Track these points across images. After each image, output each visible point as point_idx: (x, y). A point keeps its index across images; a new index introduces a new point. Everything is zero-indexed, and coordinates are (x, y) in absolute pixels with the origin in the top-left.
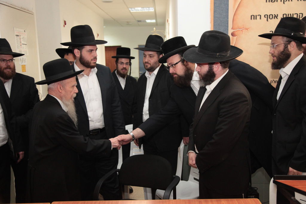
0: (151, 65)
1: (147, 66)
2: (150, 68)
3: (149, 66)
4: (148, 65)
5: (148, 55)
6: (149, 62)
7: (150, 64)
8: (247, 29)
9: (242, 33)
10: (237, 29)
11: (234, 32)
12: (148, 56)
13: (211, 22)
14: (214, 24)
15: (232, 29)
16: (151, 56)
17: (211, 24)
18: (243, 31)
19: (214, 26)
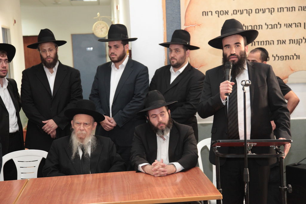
0: (178, 60)
1: (173, 62)
2: (176, 63)
3: (175, 62)
4: (174, 60)
5: (174, 49)
6: (175, 57)
7: (176, 60)
8: (199, 25)
9: (195, 29)
10: (189, 25)
11: (186, 28)
12: (174, 51)
13: (163, 19)
14: (167, 21)
15: (185, 25)
16: (177, 50)
17: (164, 21)
18: (196, 27)
19: (167, 22)
